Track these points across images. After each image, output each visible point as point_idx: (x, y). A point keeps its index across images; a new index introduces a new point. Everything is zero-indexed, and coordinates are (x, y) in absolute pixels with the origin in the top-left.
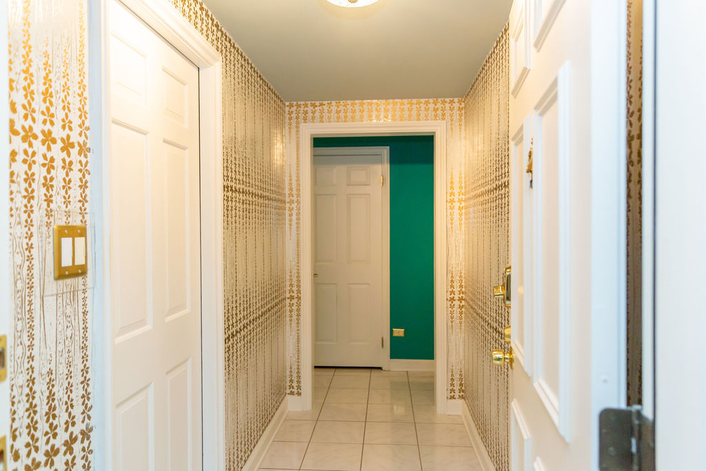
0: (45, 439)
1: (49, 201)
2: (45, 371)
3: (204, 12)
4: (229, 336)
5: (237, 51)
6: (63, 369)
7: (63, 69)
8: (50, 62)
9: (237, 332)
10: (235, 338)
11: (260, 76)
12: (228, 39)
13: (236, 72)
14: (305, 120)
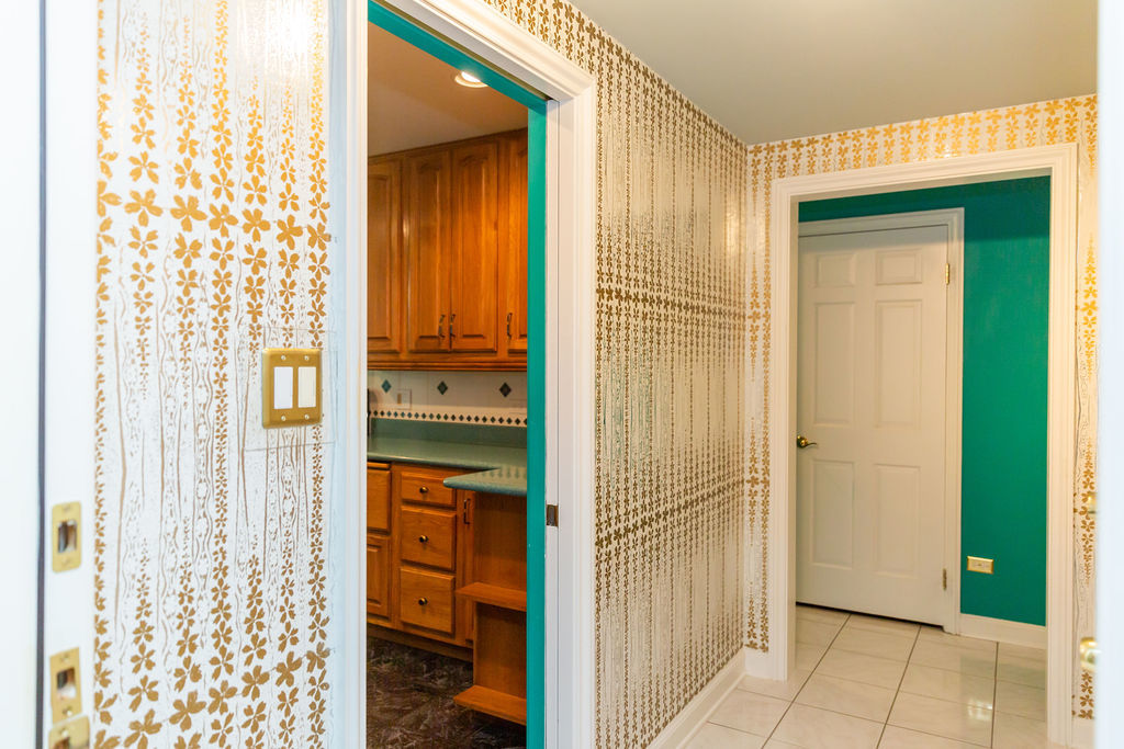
0: (245, 656)
1: (255, 313)
2: (246, 558)
3: (563, 11)
4: (610, 535)
5: (636, 67)
6: (276, 558)
7: (283, 120)
8: (260, 112)
9: (627, 530)
10: (622, 541)
11: (688, 106)
12: (614, 50)
13: (633, 103)
14: (781, 172)
